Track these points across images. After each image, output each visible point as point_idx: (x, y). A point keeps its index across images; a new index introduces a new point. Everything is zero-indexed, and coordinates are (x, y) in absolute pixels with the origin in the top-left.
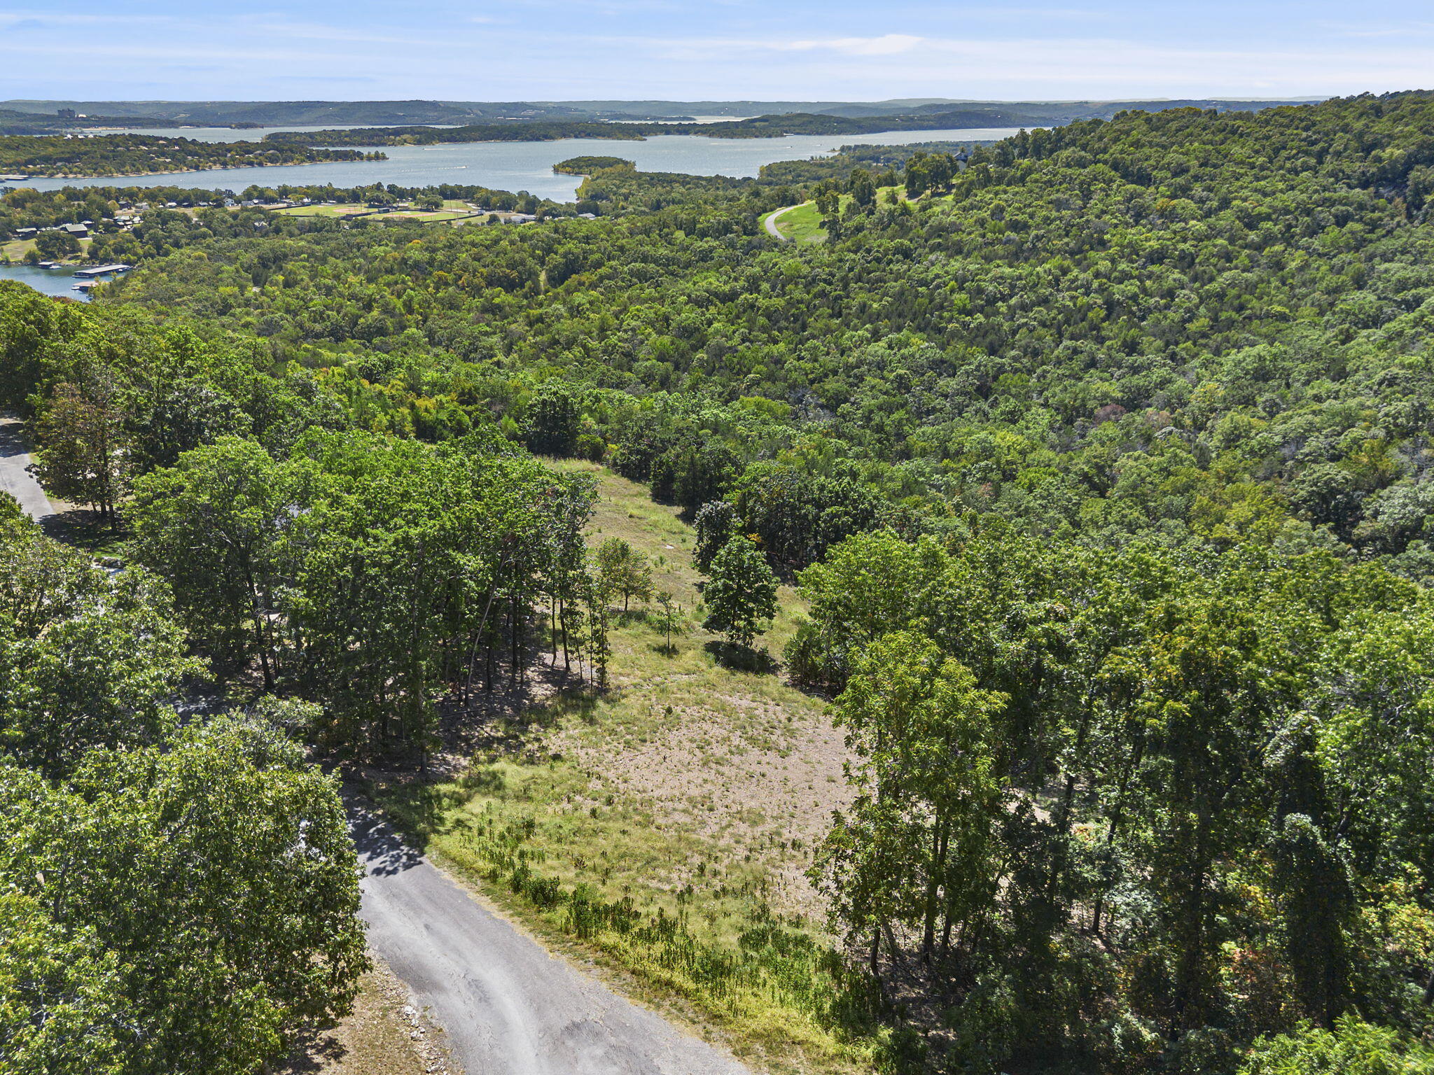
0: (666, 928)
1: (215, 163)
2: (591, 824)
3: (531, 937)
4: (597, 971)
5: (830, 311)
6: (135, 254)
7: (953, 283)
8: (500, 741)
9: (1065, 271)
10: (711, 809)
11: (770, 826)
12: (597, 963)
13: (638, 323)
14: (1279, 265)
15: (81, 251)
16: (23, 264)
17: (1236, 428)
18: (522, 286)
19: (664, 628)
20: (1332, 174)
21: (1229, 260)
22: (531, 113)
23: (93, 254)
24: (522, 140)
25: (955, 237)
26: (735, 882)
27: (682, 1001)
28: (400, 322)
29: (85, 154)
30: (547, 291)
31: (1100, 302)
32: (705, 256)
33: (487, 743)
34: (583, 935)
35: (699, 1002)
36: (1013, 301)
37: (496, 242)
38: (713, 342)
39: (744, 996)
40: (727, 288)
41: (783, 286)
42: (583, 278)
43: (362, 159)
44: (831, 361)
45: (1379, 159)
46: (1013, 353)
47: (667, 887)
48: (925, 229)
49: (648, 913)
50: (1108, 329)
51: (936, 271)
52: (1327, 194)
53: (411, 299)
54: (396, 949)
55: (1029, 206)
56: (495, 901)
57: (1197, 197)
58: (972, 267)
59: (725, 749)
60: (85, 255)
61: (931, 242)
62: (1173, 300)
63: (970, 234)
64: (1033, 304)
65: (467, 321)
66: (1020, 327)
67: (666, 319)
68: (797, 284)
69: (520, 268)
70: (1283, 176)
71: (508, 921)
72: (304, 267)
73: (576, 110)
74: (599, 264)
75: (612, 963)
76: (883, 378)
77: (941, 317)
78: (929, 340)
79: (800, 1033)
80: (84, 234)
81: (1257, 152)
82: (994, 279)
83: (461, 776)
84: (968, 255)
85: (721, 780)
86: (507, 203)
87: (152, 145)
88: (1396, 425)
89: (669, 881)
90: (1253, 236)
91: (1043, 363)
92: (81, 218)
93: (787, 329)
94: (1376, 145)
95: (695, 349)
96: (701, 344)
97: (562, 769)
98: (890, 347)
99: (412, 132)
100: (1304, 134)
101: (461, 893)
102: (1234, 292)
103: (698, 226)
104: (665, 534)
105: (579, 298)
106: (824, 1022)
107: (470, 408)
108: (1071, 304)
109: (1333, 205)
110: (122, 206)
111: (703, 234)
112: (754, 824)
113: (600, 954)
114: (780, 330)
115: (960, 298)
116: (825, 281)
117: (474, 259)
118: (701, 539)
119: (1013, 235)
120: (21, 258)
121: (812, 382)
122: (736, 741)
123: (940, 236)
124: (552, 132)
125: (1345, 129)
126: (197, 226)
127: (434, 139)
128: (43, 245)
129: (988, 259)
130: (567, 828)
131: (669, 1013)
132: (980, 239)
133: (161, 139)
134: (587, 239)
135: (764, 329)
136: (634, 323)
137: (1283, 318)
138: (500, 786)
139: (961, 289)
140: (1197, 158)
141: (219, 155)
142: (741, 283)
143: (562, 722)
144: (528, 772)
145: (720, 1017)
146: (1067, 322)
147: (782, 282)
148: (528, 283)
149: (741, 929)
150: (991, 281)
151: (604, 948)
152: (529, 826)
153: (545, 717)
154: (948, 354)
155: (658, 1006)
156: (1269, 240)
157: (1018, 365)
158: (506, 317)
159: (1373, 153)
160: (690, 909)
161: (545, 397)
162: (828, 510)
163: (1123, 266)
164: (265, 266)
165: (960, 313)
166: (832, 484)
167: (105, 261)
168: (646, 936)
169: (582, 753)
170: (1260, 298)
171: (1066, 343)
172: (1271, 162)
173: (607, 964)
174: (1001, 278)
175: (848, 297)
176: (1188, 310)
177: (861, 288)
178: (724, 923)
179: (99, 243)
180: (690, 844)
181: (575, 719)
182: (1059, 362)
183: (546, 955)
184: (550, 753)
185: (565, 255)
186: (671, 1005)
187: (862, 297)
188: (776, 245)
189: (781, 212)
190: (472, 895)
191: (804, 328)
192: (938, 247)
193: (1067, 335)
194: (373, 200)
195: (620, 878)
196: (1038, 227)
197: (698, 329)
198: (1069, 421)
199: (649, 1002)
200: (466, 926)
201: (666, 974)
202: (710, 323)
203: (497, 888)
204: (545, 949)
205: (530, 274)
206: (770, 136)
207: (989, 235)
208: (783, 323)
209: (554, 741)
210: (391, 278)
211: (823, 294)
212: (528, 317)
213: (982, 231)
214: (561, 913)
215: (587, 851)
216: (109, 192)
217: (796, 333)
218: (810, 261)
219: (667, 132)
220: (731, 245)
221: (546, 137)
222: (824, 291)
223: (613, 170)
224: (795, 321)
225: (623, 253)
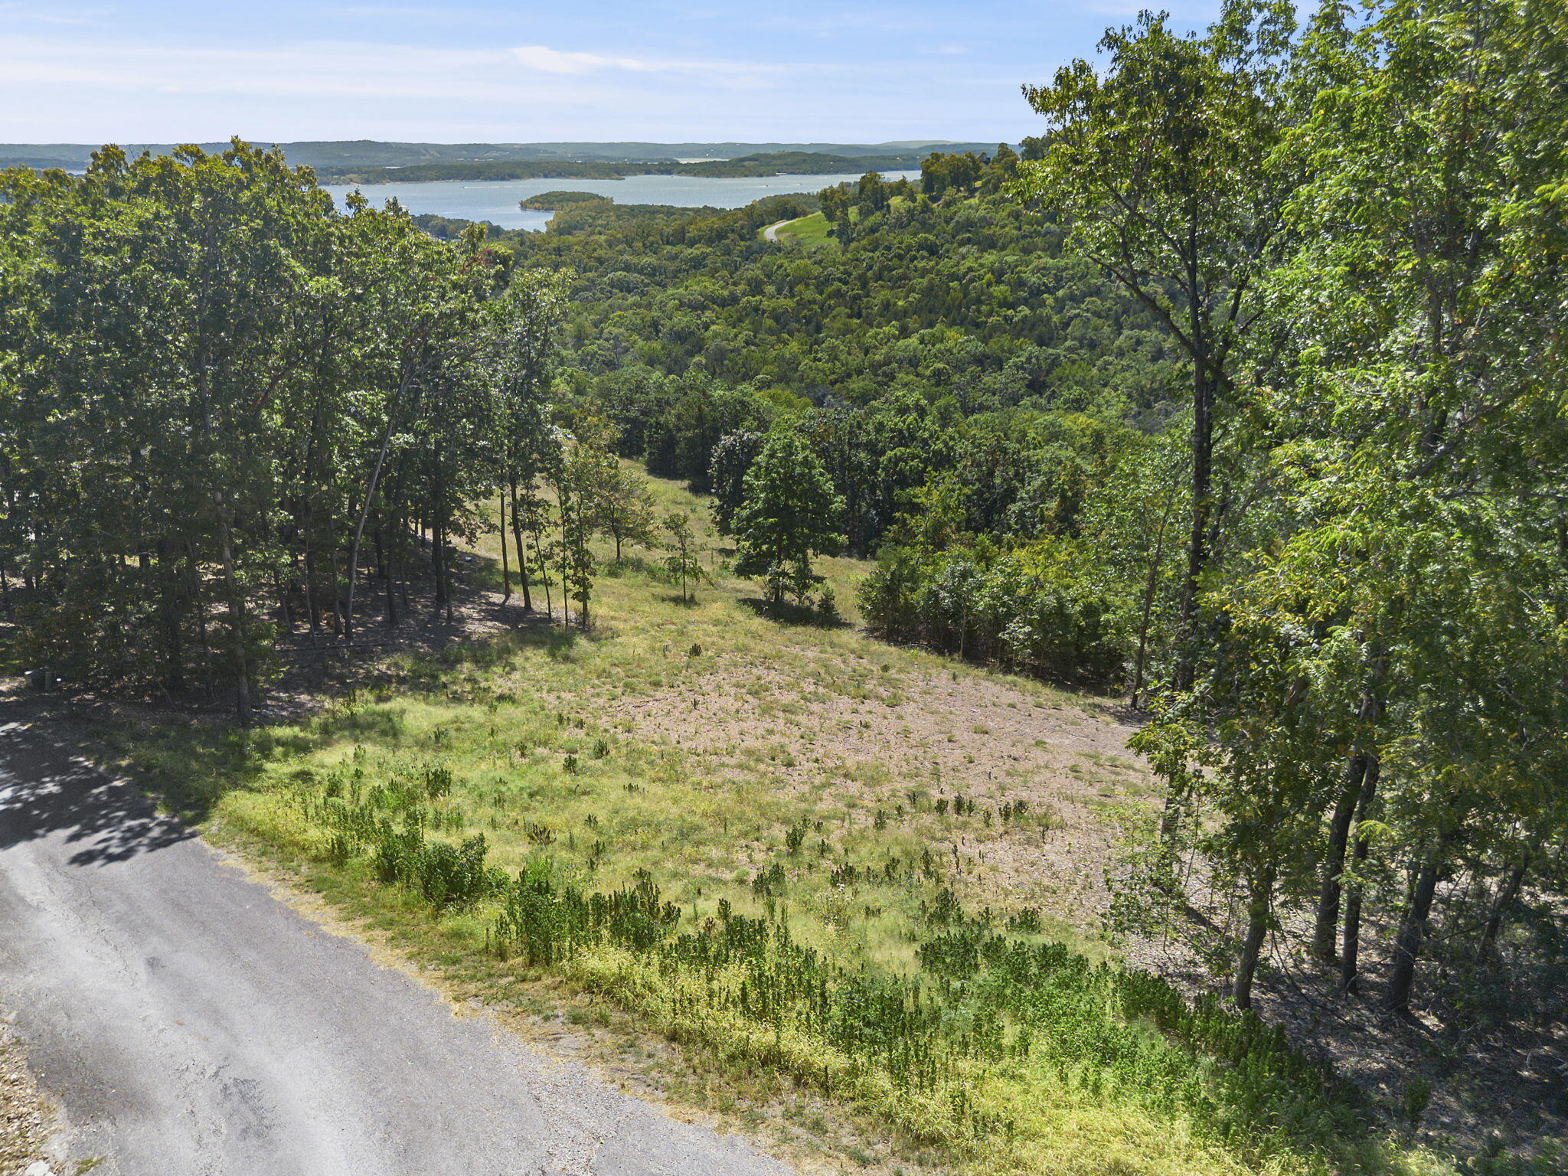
0: (742, 936)
2: (565, 781)
3: (410, 970)
4: (579, 1037)
5: (848, 311)
7: (989, 275)
8: (402, 679)
10: (790, 764)
12: (576, 1020)
13: (622, 330)
19: (677, 568)
22: (495, 154)
24: (485, 179)
25: (986, 231)
26: (867, 859)
27: (815, 1105)
32: (697, 264)
35: (864, 1102)
36: (1060, 293)
38: (711, 345)
39: (986, 1082)
40: (725, 293)
41: (792, 288)
44: (856, 359)
46: (1068, 343)
47: (728, 876)
48: (952, 225)
49: (696, 912)
51: (968, 265)
54: (60, 1018)
56: (331, 901)
58: (1010, 259)
59: (795, 695)
61: (960, 237)
63: (1003, 227)
64: (1084, 295)
66: (1071, 319)
67: (655, 325)
68: (807, 285)
71: (359, 939)
73: (546, 151)
75: (616, 1017)
76: (917, 375)
77: (979, 311)
78: (967, 333)
82: (1038, 269)
83: (317, 720)
84: (1003, 248)
85: (796, 731)
89: (729, 864)
91: (1103, 355)
93: (798, 331)
95: (691, 353)
96: (698, 348)
97: (512, 712)
98: (923, 343)
99: (359, 171)
101: (258, 890)
111: (692, 244)
112: (873, 782)
113: (583, 999)
114: (791, 334)
115: (999, 290)
116: (840, 280)
119: (1052, 226)
121: (833, 383)
122: (809, 688)
123: (969, 231)
124: (519, 171)
127: (384, 178)
129: (1027, 251)
130: (516, 785)
131: (786, 1138)
132: (1015, 232)
135: (771, 331)
136: (616, 331)
138: (391, 731)
139: (999, 282)
142: (742, 287)
143: (517, 660)
144: (447, 713)
145: (935, 1140)
146: (1125, 312)
147: (788, 285)
149: (912, 938)
150: (1033, 273)
152: (439, 781)
153: (487, 655)
154: (993, 346)
155: (753, 1122)
157: (1075, 356)
160: (787, 903)
162: (890, 453)
165: (1000, 307)
166: (892, 420)
168: (697, 954)
169: (550, 697)
171: (1126, 332)
173: (603, 1021)
174: (1044, 268)
175: (867, 296)
177: (882, 286)
178: (871, 927)
180: (762, 808)
181: (538, 656)
182: (1121, 354)
183: (445, 1008)
184: (493, 695)
186: (788, 1116)
187: (885, 294)
188: (779, 250)
189: (781, 224)
190: (280, 894)
191: (819, 330)
192: (968, 241)
193: (1127, 325)
195: (626, 860)
197: (692, 333)
198: (1149, 404)
199: (725, 1110)
200: (251, 956)
202: (706, 327)
203: (344, 879)
204: (443, 994)
206: (761, 176)
207: (1025, 227)
208: (794, 326)
209: (501, 683)
211: (838, 294)
213: (1017, 224)
214: (489, 914)
215: (557, 819)
217: (809, 335)
218: (821, 261)
219: (648, 172)
220: (728, 252)
221: (512, 176)
222: (839, 290)
223: (588, 203)
224: (808, 323)
225: (601, 263)
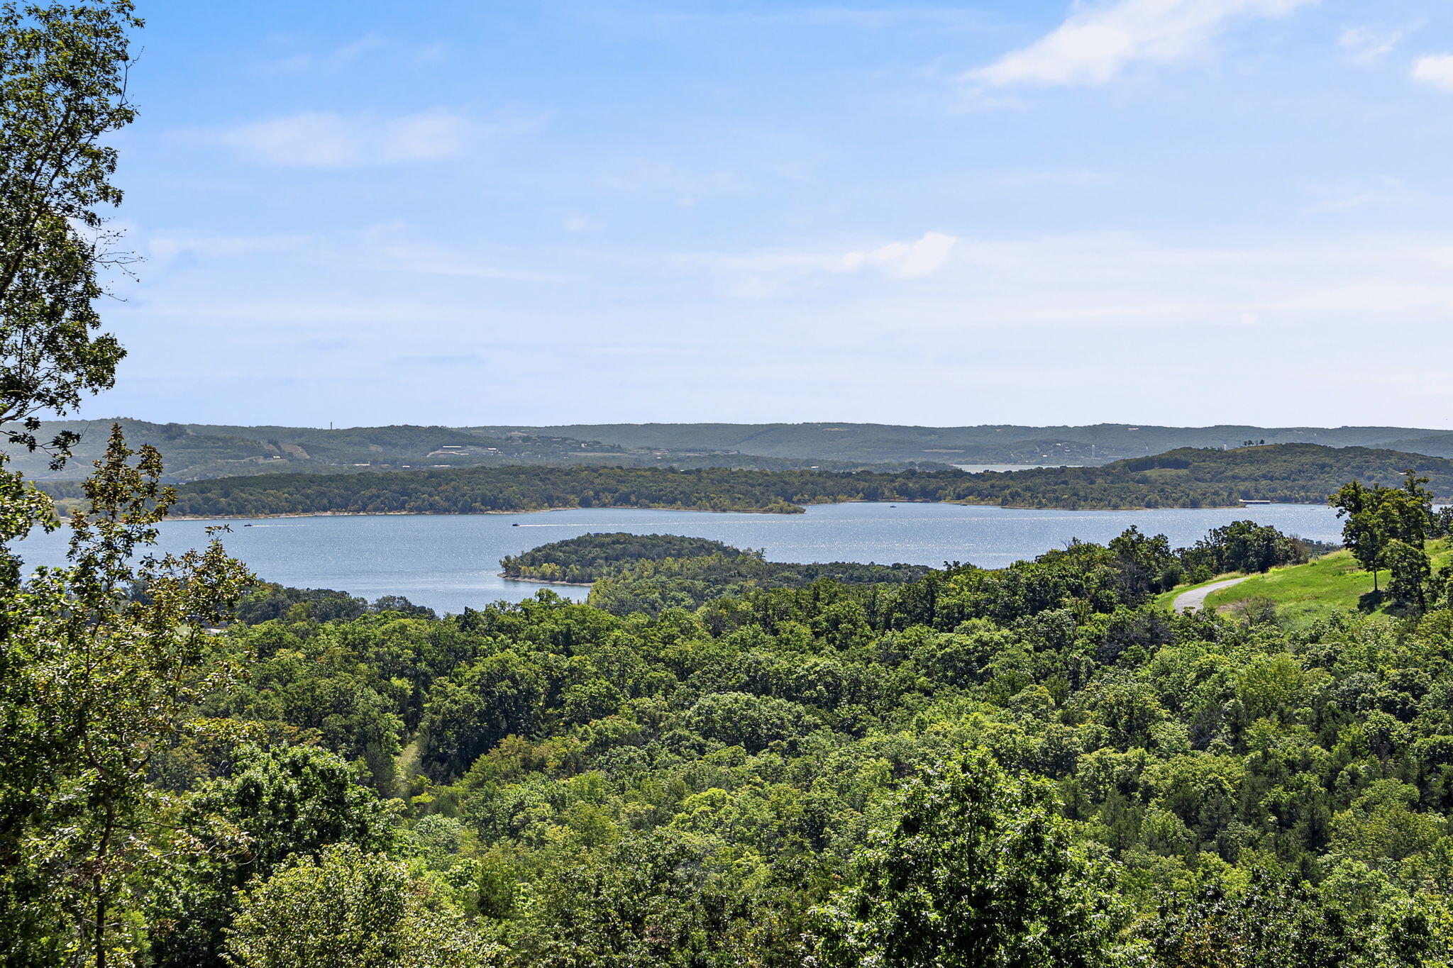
24: (419, 510)
68: (1285, 719)
111: (951, 621)
116: (1388, 706)
124: (512, 490)
142: (1086, 728)
188: (1209, 633)
206: (1195, 505)
211: (1382, 744)
217: (1285, 855)
218: (1331, 659)
219: (872, 496)
220: (1058, 640)
221: (494, 504)
222: (1384, 735)
223: (691, 564)
224: (1285, 823)
225: (683, 674)
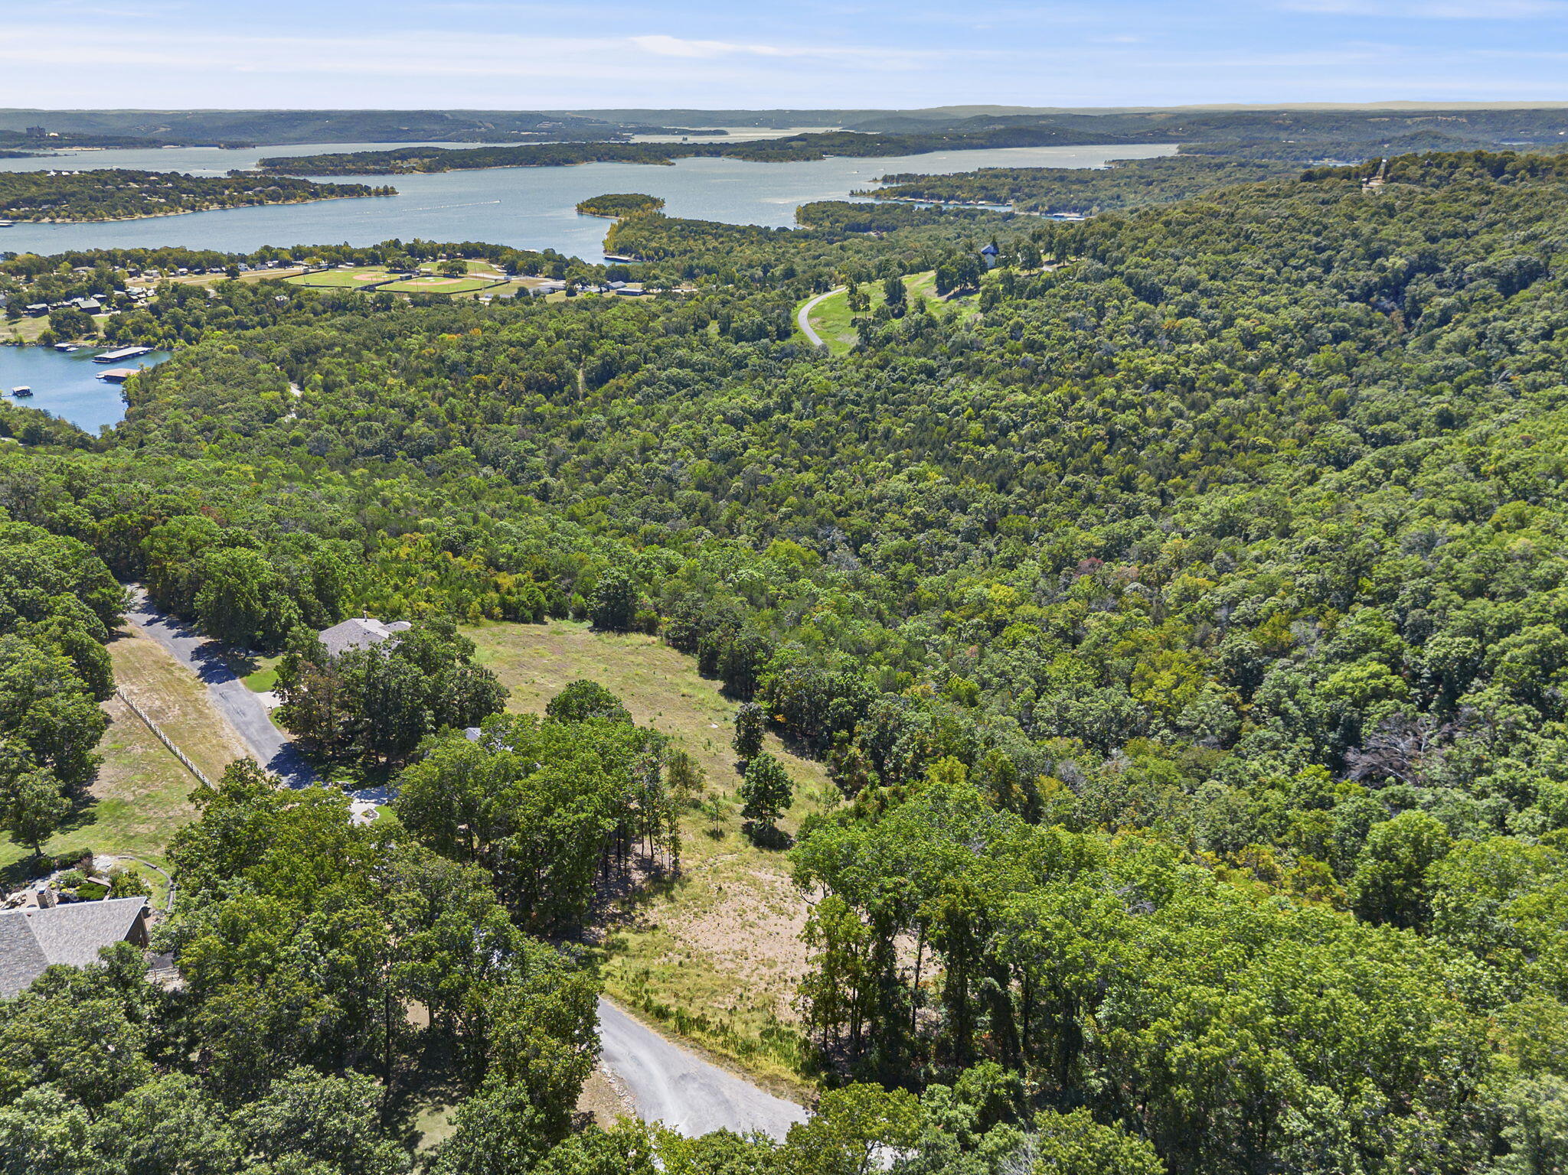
0: (724, 1029)
1: (212, 202)
2: (679, 970)
3: (658, 1034)
4: (691, 1050)
5: (856, 435)
6: (155, 335)
7: (970, 410)
8: (619, 916)
9: (1074, 398)
10: (746, 958)
11: (779, 968)
12: (692, 1047)
13: (678, 443)
14: (1273, 389)
15: (97, 330)
16: (37, 345)
17: (1186, 589)
18: (562, 391)
19: (714, 817)
20: (1337, 285)
21: (1226, 383)
22: (547, 125)
23: (110, 335)
24: (541, 165)
25: (976, 356)
26: (758, 1003)
27: (732, 1063)
28: (444, 434)
29: (73, 194)
30: (586, 395)
31: (1102, 433)
32: (740, 363)
33: (613, 918)
34: (684, 1033)
35: (740, 1064)
36: (1024, 431)
37: (533, 342)
38: (748, 469)
39: (761, 1061)
40: (760, 405)
41: (814, 405)
42: (621, 382)
43: (370, 194)
44: (854, 493)
45: (1383, 269)
46: (1018, 490)
47: (723, 1007)
48: (949, 344)
49: (714, 1021)
50: (1109, 461)
51: (955, 397)
52: (1328, 309)
53: (453, 407)
55: (1046, 323)
56: (637, 1017)
57: (1202, 315)
58: (988, 392)
59: (755, 915)
60: (101, 335)
61: (953, 361)
62: (1170, 428)
63: (989, 353)
64: (1042, 435)
65: (510, 438)
66: (1028, 459)
67: (705, 440)
68: (826, 403)
69: (559, 371)
70: (1288, 289)
72: (339, 364)
74: (635, 368)
75: (699, 1047)
76: (902, 514)
77: (958, 448)
78: (945, 473)
79: (785, 1076)
80: (97, 310)
81: (1266, 262)
82: (1007, 409)
83: (603, 941)
84: (987, 376)
85: (752, 938)
86: (533, 267)
87: (143, 183)
88: (1307, 595)
89: (724, 1003)
90: (1252, 357)
91: (1046, 501)
92: (92, 290)
93: (817, 454)
94: (1381, 253)
95: (731, 474)
96: (738, 470)
97: (659, 934)
98: (910, 480)
99: (420, 154)
100: (1315, 240)
101: (625, 1016)
102: (1225, 421)
103: (733, 325)
104: (710, 714)
105: (618, 408)
106: (796, 1071)
107: (544, 584)
108: (1076, 435)
109: (1329, 322)
110: (131, 275)
111: (739, 338)
112: (771, 967)
113: (692, 1043)
114: (811, 455)
115: (976, 427)
116: (853, 401)
117: (513, 361)
118: (739, 731)
119: (1030, 356)
120: (35, 338)
121: (839, 515)
122: (762, 909)
123: (962, 354)
125: (1355, 235)
126: (216, 302)
127: (444, 165)
128: (56, 323)
129: (1005, 383)
130: (667, 973)
131: (726, 1068)
132: (999, 360)
133: (153, 174)
134: (623, 339)
135: (796, 454)
136: (673, 444)
137: (1266, 449)
138: (626, 949)
139: (978, 416)
140: (1207, 272)
141: (215, 193)
142: (774, 399)
143: (655, 901)
144: (640, 938)
145: (750, 1070)
146: (1071, 454)
147: (812, 401)
148: (567, 388)
149: (761, 1028)
150: (1004, 410)
151: (694, 1040)
152: (647, 973)
153: (644, 897)
154: (961, 490)
155: (721, 1066)
156: (1267, 360)
157: (1022, 502)
158: (548, 430)
159: (1378, 261)
160: (735, 1019)
161: (609, 581)
162: (835, 701)
163: (1128, 394)
164: (299, 361)
165: (975, 444)
166: (839, 679)
167: (124, 342)
168: (714, 1034)
169: (669, 922)
170: (1249, 427)
171: (1068, 478)
172: (1278, 273)
173: (697, 1047)
174: (1014, 405)
175: (874, 419)
176: (1183, 441)
177: (887, 410)
178: (753, 1025)
179: (117, 323)
180: (735, 981)
181: (662, 897)
182: (1059, 499)
183: (667, 1043)
184: (651, 923)
185: (602, 357)
186: (727, 1065)
187: (887, 421)
188: (810, 353)
189: (814, 302)
191: (833, 453)
192: (958, 368)
193: (1071, 468)
194: (394, 265)
195: (698, 1003)
196: (1053, 349)
197: (734, 453)
198: (1057, 570)
201: (725, 1051)
202: (745, 447)
203: (637, 1010)
204: (666, 1040)
205: (569, 378)
206: (808, 159)
207: (1007, 356)
208: (814, 447)
209: (653, 915)
210: (430, 381)
211: (851, 416)
212: (569, 428)
213: (1001, 351)
214: (672, 1023)
215: (679, 987)
216: (115, 256)
217: (825, 457)
224: (825, 445)
